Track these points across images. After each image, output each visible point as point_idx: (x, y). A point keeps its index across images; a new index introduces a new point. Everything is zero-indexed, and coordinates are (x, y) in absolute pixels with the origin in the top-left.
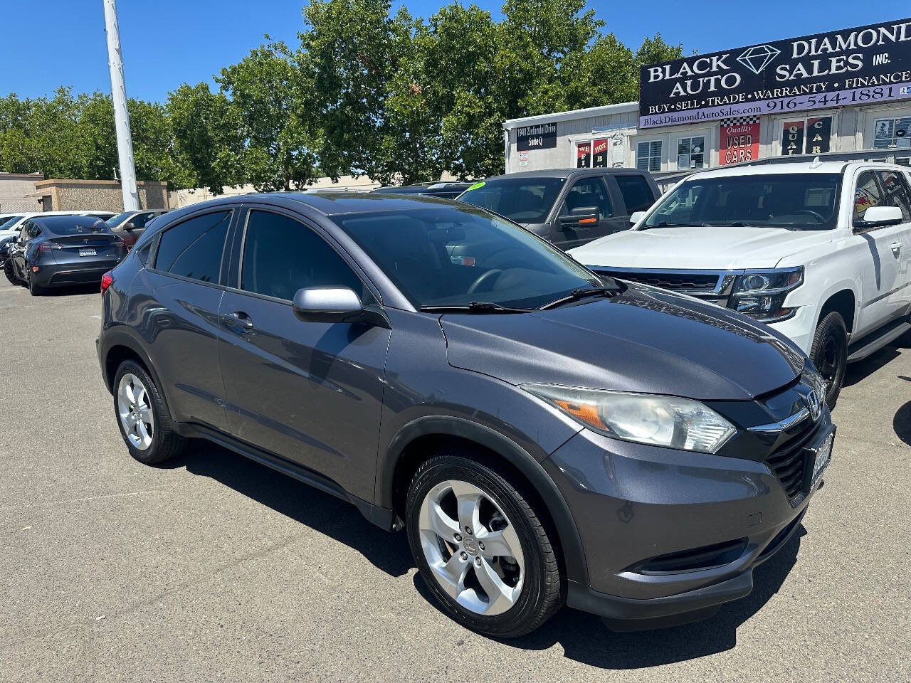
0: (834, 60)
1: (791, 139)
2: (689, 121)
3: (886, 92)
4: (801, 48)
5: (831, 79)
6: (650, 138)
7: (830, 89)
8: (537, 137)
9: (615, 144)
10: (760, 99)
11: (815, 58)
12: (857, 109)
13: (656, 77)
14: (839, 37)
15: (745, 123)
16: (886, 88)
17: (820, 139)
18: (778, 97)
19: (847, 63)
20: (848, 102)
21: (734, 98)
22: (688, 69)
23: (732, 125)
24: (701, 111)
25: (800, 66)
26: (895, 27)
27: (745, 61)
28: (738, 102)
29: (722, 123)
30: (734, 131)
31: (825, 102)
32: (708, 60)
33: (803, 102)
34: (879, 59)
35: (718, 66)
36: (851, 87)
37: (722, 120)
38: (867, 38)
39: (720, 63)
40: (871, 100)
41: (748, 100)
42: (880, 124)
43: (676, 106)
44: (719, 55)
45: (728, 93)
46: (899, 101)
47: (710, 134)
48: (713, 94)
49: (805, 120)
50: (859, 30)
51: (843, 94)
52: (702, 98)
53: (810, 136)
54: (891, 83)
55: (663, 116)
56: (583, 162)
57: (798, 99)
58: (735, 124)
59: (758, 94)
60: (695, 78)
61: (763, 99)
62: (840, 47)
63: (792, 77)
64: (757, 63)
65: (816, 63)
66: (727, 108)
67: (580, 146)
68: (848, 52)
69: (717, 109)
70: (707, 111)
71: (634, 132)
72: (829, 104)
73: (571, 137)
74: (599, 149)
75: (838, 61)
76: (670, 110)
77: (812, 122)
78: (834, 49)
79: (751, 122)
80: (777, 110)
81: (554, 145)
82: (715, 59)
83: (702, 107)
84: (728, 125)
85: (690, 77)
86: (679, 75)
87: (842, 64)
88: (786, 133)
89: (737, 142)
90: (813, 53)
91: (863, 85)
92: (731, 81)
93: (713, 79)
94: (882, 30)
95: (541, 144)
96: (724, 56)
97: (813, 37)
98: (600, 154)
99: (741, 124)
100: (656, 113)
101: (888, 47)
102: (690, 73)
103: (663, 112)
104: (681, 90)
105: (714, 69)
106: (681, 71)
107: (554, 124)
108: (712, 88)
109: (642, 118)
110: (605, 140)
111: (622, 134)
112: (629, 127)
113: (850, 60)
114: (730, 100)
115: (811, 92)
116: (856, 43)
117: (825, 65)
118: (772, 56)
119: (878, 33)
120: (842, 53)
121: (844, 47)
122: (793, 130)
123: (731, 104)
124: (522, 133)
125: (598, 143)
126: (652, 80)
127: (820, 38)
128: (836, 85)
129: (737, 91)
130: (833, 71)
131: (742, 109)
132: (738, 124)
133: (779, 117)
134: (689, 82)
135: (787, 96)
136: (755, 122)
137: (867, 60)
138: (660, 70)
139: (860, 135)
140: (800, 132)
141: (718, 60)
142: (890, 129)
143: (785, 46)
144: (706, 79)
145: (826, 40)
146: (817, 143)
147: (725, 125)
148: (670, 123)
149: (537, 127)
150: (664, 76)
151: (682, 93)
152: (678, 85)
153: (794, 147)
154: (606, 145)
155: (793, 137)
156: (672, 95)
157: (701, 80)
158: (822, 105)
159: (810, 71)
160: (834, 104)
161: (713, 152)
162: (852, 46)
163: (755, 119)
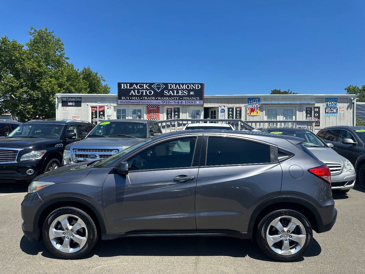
0: (180, 91)
1: (169, 113)
2: (136, 104)
3: (194, 102)
4: (171, 87)
5: (180, 97)
6: (122, 108)
7: (179, 99)
8: (72, 102)
9: (108, 108)
10: (159, 100)
11: (175, 90)
12: (187, 106)
13: (124, 87)
14: (181, 85)
15: (155, 106)
16: (194, 101)
17: (177, 113)
18: (165, 100)
19: (183, 93)
20: (184, 104)
21: (152, 98)
22: (136, 86)
23: (151, 106)
24: (141, 101)
25: (171, 91)
26: (195, 85)
27: (154, 87)
28: (153, 100)
29: (148, 105)
30: (152, 108)
31: (178, 103)
32: (142, 85)
33: (172, 102)
34: (192, 93)
35: (146, 87)
36: (185, 100)
37: (147, 105)
38: (188, 87)
39: (146, 86)
40: (190, 104)
41: (156, 100)
42: (192, 111)
43: (132, 98)
44: (146, 84)
45: (150, 96)
46: (196, 105)
47: (144, 109)
48: (145, 96)
49: (173, 107)
50: (186, 84)
51: (183, 101)
52: (141, 97)
53: (174, 113)
54: (195, 100)
55: (127, 101)
56: (94, 113)
57: (171, 101)
58: (152, 106)
59: (159, 98)
60: (138, 90)
61: (161, 100)
62: (181, 88)
63: (169, 95)
64: (158, 88)
65: (175, 91)
66: (149, 101)
67: (92, 107)
68: (184, 90)
69: (147, 101)
70: (143, 101)
71: (116, 105)
72: (179, 104)
73: (88, 104)
74: (101, 110)
75: (181, 92)
76: (130, 99)
77: (175, 108)
78: (180, 88)
79: (157, 106)
80: (165, 104)
81: (80, 106)
82: (145, 85)
83: (141, 99)
84: (150, 106)
85: (136, 89)
86: (132, 88)
87: (182, 93)
88: (167, 111)
89: (152, 112)
90: (174, 88)
91: (188, 100)
92: (150, 93)
93: (144, 91)
94: (192, 85)
95: (74, 105)
96: (148, 85)
97: (174, 84)
98: (101, 111)
99: (154, 106)
100: (124, 99)
101: (193, 90)
102: (136, 88)
103: (127, 99)
104: (133, 93)
105: (145, 88)
106: (133, 87)
107: (80, 98)
108: (144, 94)
109: (119, 101)
110: (104, 107)
111: (110, 105)
112: (113, 103)
113: (184, 92)
114: (150, 99)
115: (174, 100)
116: (185, 88)
117: (178, 92)
118: (163, 87)
119: (191, 86)
120: (182, 90)
121: (182, 88)
122: (169, 110)
123: (151, 100)
124: (65, 99)
125: (100, 107)
126: (122, 88)
127: (176, 84)
128: (181, 98)
129: (153, 96)
130: (180, 94)
131: (154, 102)
132: (153, 106)
133: (165, 106)
134: (136, 91)
135: (168, 100)
136: (158, 106)
137: (189, 93)
138: (125, 85)
139: (187, 113)
140: (171, 111)
141: (146, 85)
142: (195, 112)
143: (166, 85)
144: (142, 91)
145: (177, 85)
146: (176, 115)
147: (149, 106)
148: (130, 104)
149: (72, 98)
150: (127, 87)
151: (134, 94)
152: (132, 91)
153: (170, 115)
154: (104, 108)
155: (169, 112)
156: (130, 94)
157: (140, 91)
158: (177, 104)
159: (174, 93)
160: (181, 104)
161: (145, 114)
162: (184, 88)
163: (158, 105)
